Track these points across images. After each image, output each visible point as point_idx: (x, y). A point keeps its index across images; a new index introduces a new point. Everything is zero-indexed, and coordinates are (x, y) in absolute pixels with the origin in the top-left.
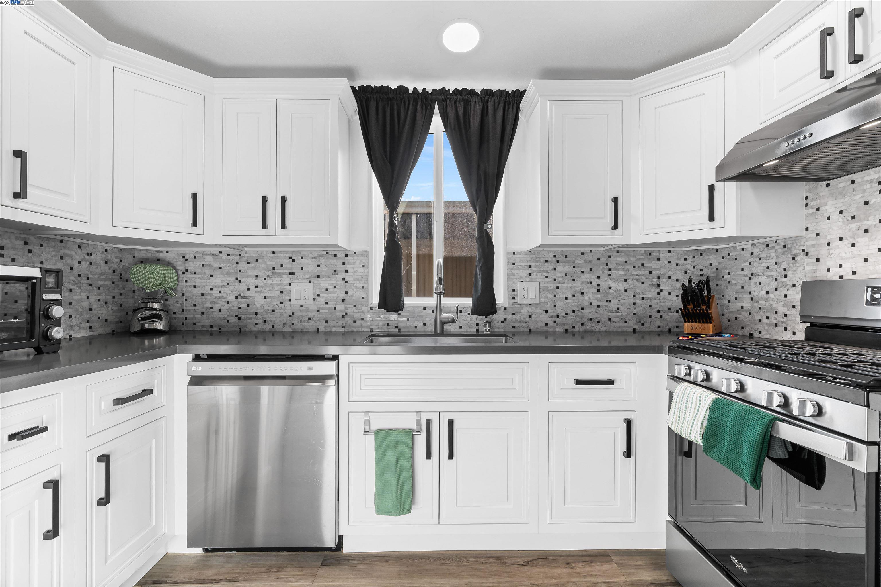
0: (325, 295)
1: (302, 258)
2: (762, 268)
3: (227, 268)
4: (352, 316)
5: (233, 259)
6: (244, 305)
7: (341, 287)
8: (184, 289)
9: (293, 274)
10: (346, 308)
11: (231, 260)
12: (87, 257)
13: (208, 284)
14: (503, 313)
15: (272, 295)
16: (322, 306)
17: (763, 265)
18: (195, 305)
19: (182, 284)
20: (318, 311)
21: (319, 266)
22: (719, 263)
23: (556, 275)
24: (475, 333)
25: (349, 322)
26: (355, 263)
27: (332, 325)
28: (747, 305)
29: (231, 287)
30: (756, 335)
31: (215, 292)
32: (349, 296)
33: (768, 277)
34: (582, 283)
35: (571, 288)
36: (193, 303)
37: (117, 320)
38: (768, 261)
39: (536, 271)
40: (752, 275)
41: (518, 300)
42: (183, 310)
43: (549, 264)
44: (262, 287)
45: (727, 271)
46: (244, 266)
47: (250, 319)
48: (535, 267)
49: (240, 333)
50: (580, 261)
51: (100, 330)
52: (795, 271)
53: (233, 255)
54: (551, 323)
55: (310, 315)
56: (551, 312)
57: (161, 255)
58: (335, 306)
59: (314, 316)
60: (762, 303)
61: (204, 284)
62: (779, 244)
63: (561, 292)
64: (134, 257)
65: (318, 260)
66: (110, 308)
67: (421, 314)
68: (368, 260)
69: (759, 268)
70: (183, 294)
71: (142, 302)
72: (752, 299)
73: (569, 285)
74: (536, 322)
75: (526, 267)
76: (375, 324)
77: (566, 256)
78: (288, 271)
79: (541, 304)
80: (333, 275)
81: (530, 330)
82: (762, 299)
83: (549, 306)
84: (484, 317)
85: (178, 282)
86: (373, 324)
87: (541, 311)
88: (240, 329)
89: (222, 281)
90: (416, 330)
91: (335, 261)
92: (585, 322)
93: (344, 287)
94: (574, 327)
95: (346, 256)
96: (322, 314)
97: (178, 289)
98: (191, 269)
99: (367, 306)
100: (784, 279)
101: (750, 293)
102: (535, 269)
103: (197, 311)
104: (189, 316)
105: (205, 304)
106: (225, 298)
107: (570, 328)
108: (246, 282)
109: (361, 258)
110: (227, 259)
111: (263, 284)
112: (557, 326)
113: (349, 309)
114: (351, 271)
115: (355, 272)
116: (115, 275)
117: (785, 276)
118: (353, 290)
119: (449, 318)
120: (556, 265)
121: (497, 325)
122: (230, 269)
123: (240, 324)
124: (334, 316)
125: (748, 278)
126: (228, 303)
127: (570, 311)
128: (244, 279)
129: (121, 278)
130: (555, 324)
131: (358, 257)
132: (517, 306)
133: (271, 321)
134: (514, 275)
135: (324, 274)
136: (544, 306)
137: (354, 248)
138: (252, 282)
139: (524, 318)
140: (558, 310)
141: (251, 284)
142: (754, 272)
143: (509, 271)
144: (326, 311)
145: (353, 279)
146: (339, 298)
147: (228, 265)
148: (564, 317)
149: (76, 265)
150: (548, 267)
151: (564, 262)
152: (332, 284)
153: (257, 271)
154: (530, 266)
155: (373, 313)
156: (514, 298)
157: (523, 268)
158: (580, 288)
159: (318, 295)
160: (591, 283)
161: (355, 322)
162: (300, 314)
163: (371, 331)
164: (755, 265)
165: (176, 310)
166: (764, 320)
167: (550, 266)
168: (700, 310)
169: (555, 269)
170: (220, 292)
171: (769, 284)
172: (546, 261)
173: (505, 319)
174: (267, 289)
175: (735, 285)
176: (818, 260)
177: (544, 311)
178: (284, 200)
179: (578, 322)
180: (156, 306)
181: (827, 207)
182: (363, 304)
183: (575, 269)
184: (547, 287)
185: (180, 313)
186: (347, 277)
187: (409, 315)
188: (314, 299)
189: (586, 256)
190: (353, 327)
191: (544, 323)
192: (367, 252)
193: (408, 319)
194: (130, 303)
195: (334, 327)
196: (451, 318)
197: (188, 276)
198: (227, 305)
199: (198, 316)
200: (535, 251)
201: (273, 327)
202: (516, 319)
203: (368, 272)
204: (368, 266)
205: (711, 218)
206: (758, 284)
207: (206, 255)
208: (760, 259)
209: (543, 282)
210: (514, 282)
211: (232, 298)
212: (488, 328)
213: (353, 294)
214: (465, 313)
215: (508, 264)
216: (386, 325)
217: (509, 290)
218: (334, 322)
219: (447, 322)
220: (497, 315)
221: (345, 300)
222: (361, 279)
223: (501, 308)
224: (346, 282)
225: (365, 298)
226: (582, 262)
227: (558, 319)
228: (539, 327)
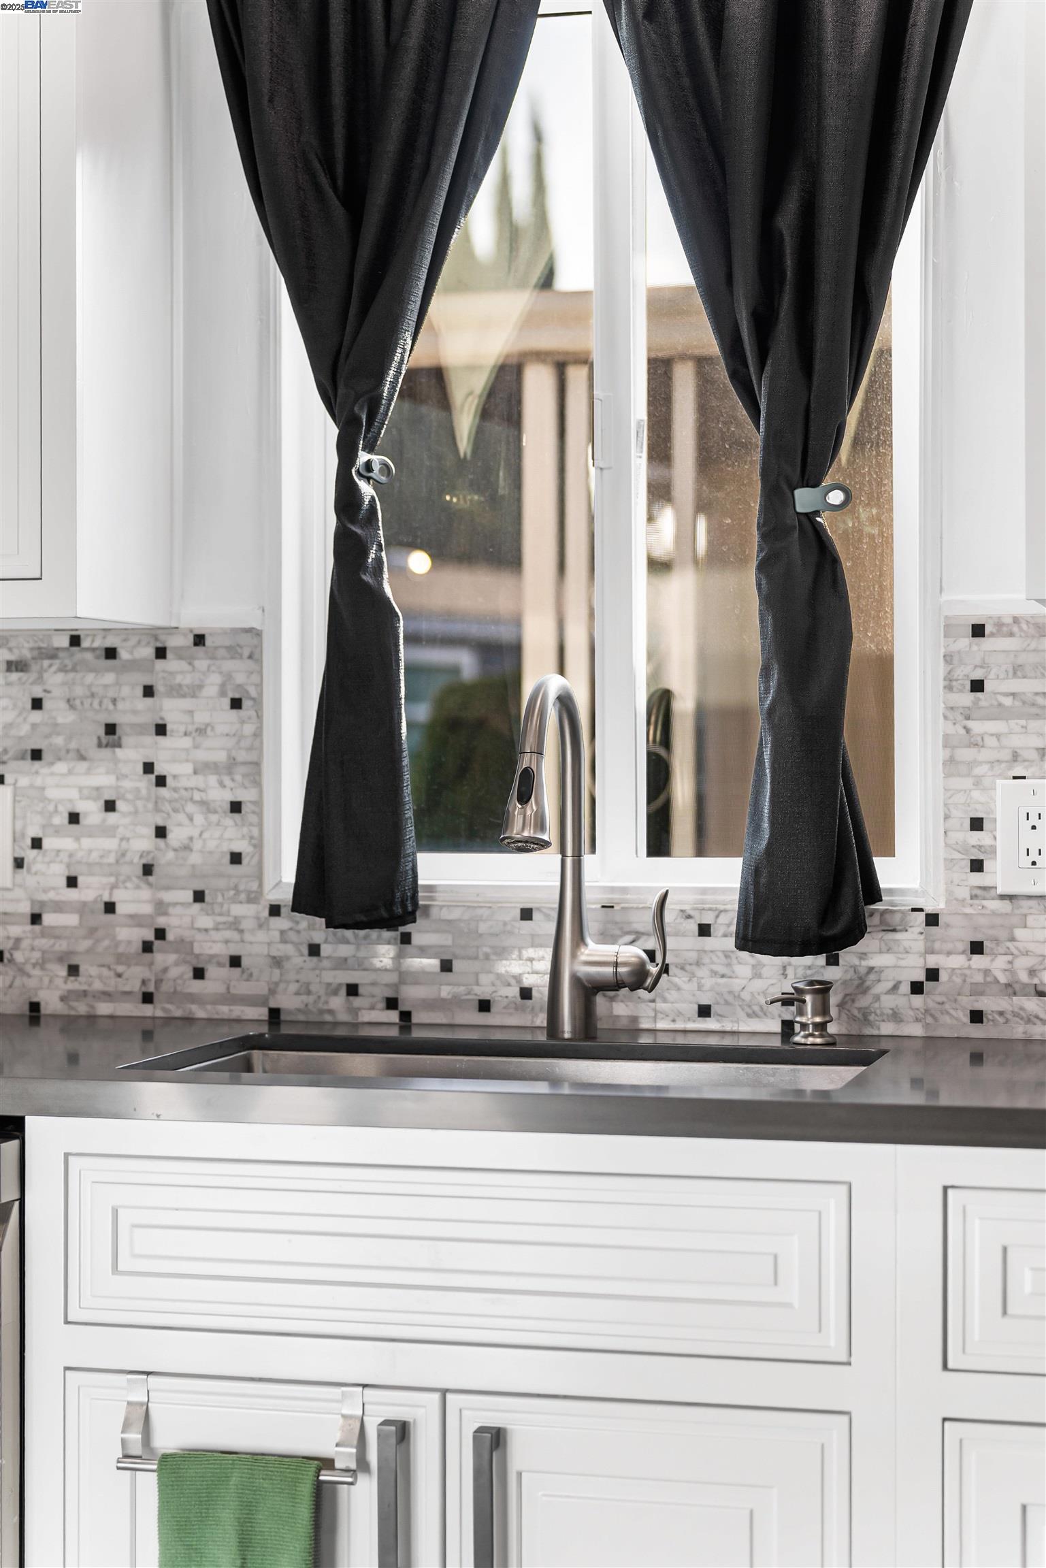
0: (66, 843)
4: (184, 946)
7: (140, 804)
10: (161, 907)
14: (920, 946)
16: (51, 895)
20: (36, 918)
21: (37, 704)
24: (776, 1043)
25: (174, 972)
26: (200, 687)
27: (98, 986)
32: (175, 850)
41: (998, 875)
58: (111, 894)
59: (18, 940)
65: (32, 676)
67: (511, 941)
68: (261, 673)
75: (1041, 701)
76: (293, 987)
80: (100, 745)
84: (821, 959)
86: (282, 986)
90: (482, 1019)
91: (109, 678)
93: (150, 806)
95: (161, 653)
96: (53, 933)
99: (254, 898)
109: (229, 665)
113: (171, 910)
114: (182, 729)
115: (201, 731)
118: (191, 819)
119: (616, 964)
121: (888, 1002)
124: (106, 943)
131: (213, 658)
132: (995, 905)
134: (976, 742)
135: (59, 740)
137: (194, 617)
139: (1032, 972)
143: (950, 724)
144: (72, 920)
145: (188, 768)
146: (127, 858)
152: (98, 789)
155: (282, 932)
156: (977, 866)
157: (1025, 708)
159: (36, 843)
161: (199, 974)
163: (275, 1013)
173: (933, 974)
182: (236, 888)
186: (166, 755)
187: (449, 942)
188: (19, 863)
190: (193, 998)
192: (256, 633)
193: (446, 966)
195: (107, 996)
196: (625, 964)
202: (986, 972)
203: (258, 734)
204: (258, 702)
210: (978, 782)
212: (818, 1020)
213: (191, 839)
214: (724, 940)
215: (949, 688)
216: (343, 991)
217: (951, 822)
218: (105, 971)
219: (616, 985)
220: (889, 950)
221: (156, 870)
222: (231, 766)
223: (902, 912)
224: (161, 781)
225: (245, 860)
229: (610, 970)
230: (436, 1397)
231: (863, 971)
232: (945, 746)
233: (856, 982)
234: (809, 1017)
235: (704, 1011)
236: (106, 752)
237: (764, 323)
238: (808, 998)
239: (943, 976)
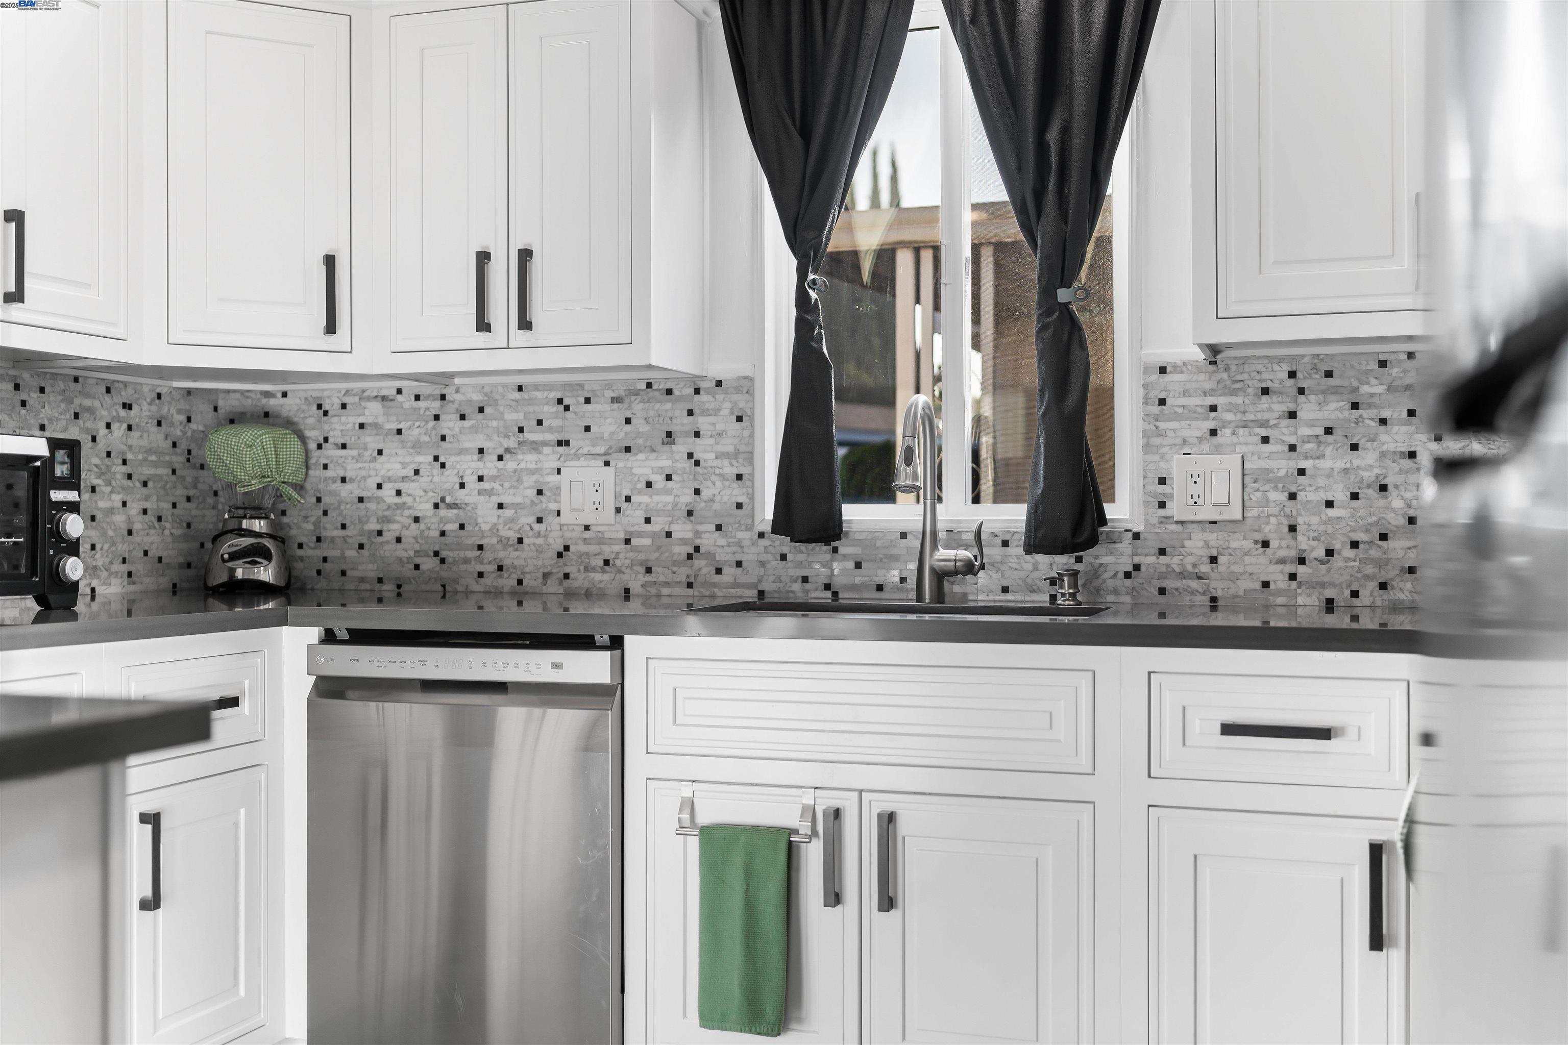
0: (644, 499)
1: (588, 401)
3: (413, 433)
4: (710, 556)
5: (427, 409)
6: (452, 527)
7: (685, 476)
8: (321, 486)
9: (567, 443)
10: (698, 534)
11: (422, 412)
12: (123, 413)
13: (372, 473)
14: (1129, 551)
15: (518, 500)
16: (636, 528)
18: (344, 526)
19: (316, 473)
20: (628, 541)
21: (628, 421)
23: (1295, 433)
24: (1048, 605)
25: (705, 571)
26: (719, 410)
27: (662, 578)
29: (424, 479)
31: (388, 493)
32: (705, 502)
34: (1383, 455)
35: (1346, 471)
36: (340, 520)
37: (181, 560)
39: (1230, 422)
41: (1175, 510)
42: (319, 539)
43: (1275, 398)
44: (494, 478)
46: (451, 424)
47: (467, 561)
48: (1228, 410)
49: (444, 597)
50: (1374, 388)
51: (147, 580)
53: (428, 397)
54: (1279, 581)
55: (608, 551)
56: (1280, 547)
57: (272, 402)
58: (669, 527)
59: (618, 554)
61: (363, 473)
63: (1311, 485)
64: (216, 409)
65: (625, 405)
66: (167, 532)
67: (895, 551)
68: (753, 401)
70: (319, 500)
71: (231, 517)
73: (1340, 464)
74: (1234, 578)
75: (1199, 410)
76: (772, 578)
77: (1329, 374)
78: (553, 437)
79: (1249, 521)
80: (663, 444)
81: (1214, 599)
83: (1273, 529)
84: (1073, 558)
85: (307, 468)
86: (765, 577)
87: (1248, 544)
88: (444, 586)
89: (404, 465)
90: (879, 595)
91: (668, 406)
92: (1392, 580)
93: (691, 477)
94: (1355, 594)
95: (697, 391)
96: (637, 549)
97: (308, 486)
98: (336, 437)
99: (749, 528)
102: (1229, 416)
103: (349, 540)
104: (332, 553)
105: (367, 522)
106: (409, 508)
107: (1341, 596)
108: (458, 466)
109: (735, 397)
110: (415, 409)
111: (494, 472)
112: (1299, 591)
113: (703, 536)
114: (709, 433)
115: (720, 435)
116: (176, 454)
118: (714, 485)
120: (1296, 401)
121: (1111, 583)
122: (420, 434)
123: (444, 574)
124: (667, 554)
126: (417, 520)
127: (1343, 543)
128: (453, 459)
129: (188, 460)
130: (1294, 584)
131: (727, 393)
132: (1173, 527)
133: (515, 567)
134: (1162, 435)
135: (640, 441)
136: (1256, 528)
137: (716, 371)
138: (469, 466)
139: (1195, 565)
140: (1303, 541)
141: (469, 472)
143: (1146, 424)
144: (647, 542)
145: (713, 456)
146: (679, 507)
147: (417, 424)
148: (1322, 562)
149: (103, 431)
150: (1270, 410)
151: (1323, 392)
152: (662, 468)
153: (481, 436)
154: (1213, 408)
155: (765, 547)
156: (1162, 505)
157: (1190, 414)
158: (1376, 471)
159: (628, 499)
160: (1412, 455)
162: (583, 548)
163: (761, 593)
165: (303, 539)
167: (1278, 406)
169: (1293, 415)
170: (399, 493)
172: (1265, 391)
173: (1137, 567)
174: (506, 485)
177: (1256, 542)
178: (525, 255)
179: (1367, 577)
180: (258, 525)
182: (739, 523)
183: (1360, 412)
184: (1268, 471)
185: (312, 545)
186: (700, 448)
187: (860, 552)
188: (618, 510)
189: (1395, 371)
190: (715, 585)
191: (1258, 579)
192: (750, 379)
193: (858, 565)
194: (208, 522)
195: (667, 584)
196: (960, 561)
197: (330, 451)
198: (414, 526)
199: (351, 553)
200: (1229, 362)
201: (520, 582)
202: (1168, 566)
203: (752, 436)
204: (751, 418)
207: (369, 399)
209: (1253, 454)
210: (1163, 457)
211: (424, 508)
212: (1071, 591)
213: (714, 495)
214: (1017, 549)
215: (1146, 403)
216: (800, 580)
217: (1147, 480)
218: (666, 570)
219: (956, 572)
220: (1111, 554)
221: (694, 513)
222: (736, 455)
223: (1119, 532)
224: (697, 463)
225: (744, 507)
226: (1381, 389)
227: (1301, 570)
228: (1241, 593)
229: (952, 564)
230: (856, 794)
231: (1096, 565)
232: (1143, 437)
233: (1092, 572)
234: (1066, 590)
235: (1005, 590)
236: (667, 447)
237: (1039, 194)
238: (1066, 579)
239: (1143, 568)
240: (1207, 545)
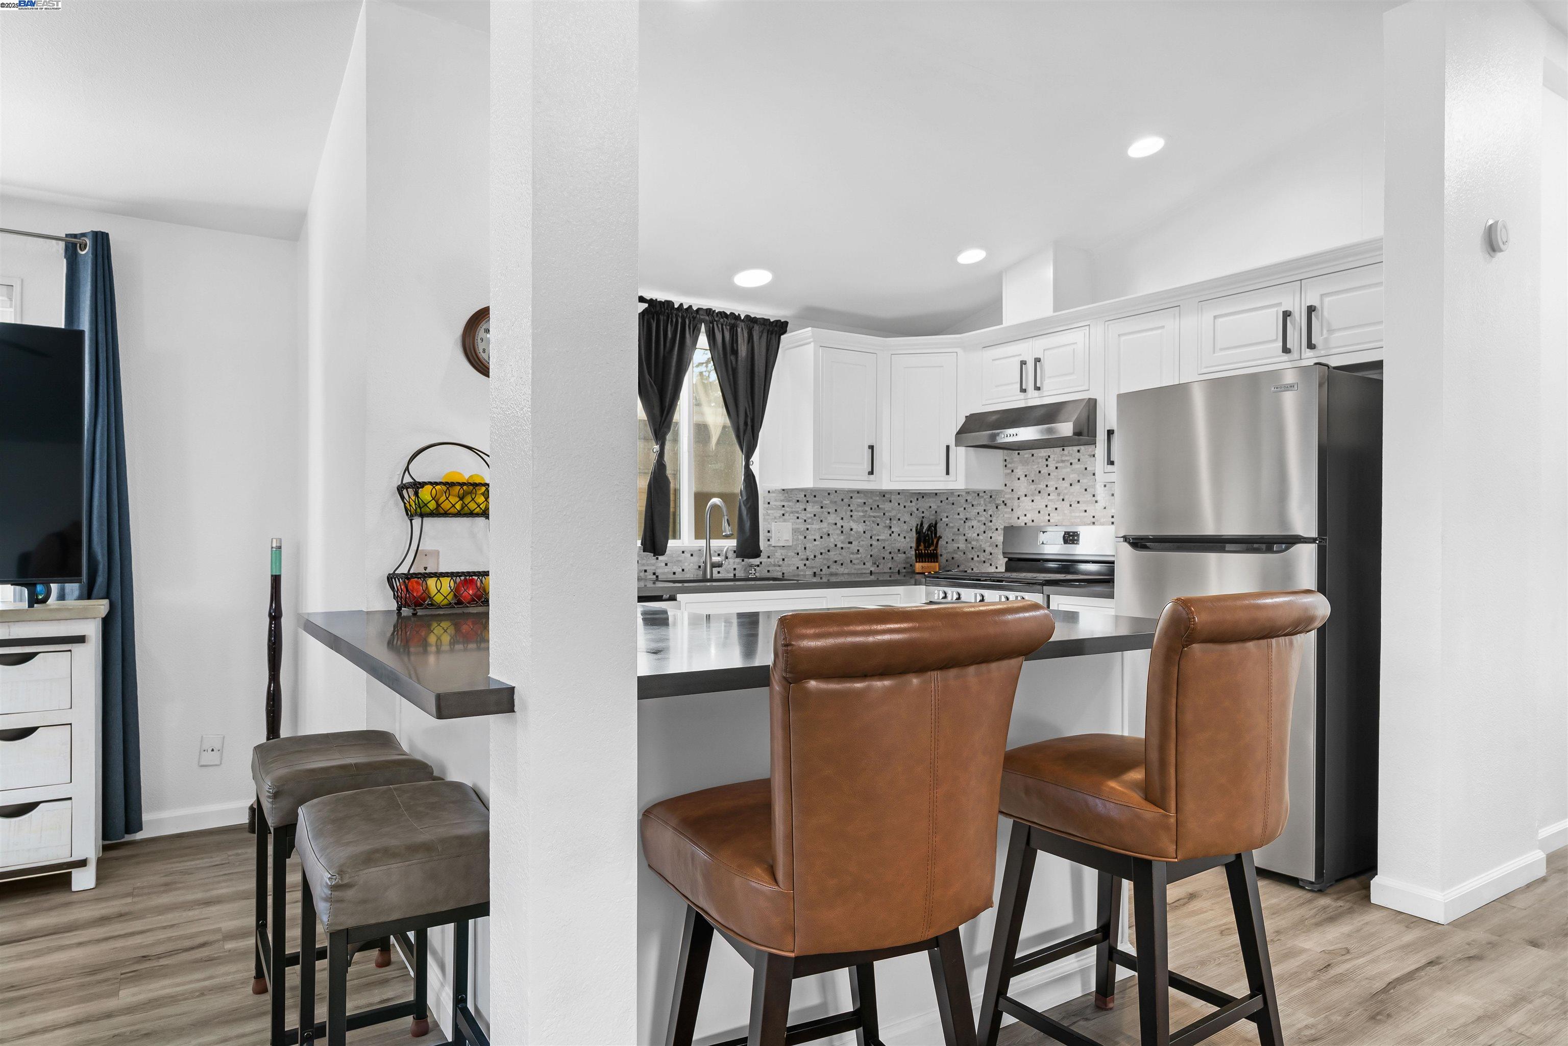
2: (974, 514)
14: (765, 557)
17: (975, 511)
22: (938, 507)
23: (806, 516)
24: (733, 578)
28: (962, 546)
30: (969, 571)
33: (979, 521)
34: (829, 524)
35: (819, 529)
38: (979, 508)
39: (789, 511)
40: (966, 519)
41: (773, 542)
45: (945, 515)
52: (997, 517)
54: (801, 567)
56: (802, 555)
60: (974, 543)
62: (987, 495)
63: (810, 534)
67: (680, 559)
69: (972, 514)
72: (966, 540)
73: (817, 527)
74: (789, 565)
75: (779, 506)
77: (815, 496)
79: (794, 546)
81: (783, 574)
82: (974, 540)
83: (800, 549)
87: (793, 554)
90: (674, 576)
92: (830, 565)
94: (821, 570)
100: (990, 524)
101: (964, 535)
102: (788, 509)
107: (817, 571)
112: (807, 569)
117: (991, 521)
120: (806, 506)
125: (963, 522)
127: (818, 553)
130: (805, 567)
132: (772, 548)
134: (768, 515)
136: (796, 548)
139: (778, 562)
140: (808, 553)
142: (968, 516)
143: (764, 511)
148: (813, 560)
150: (799, 507)
151: (813, 502)
154: (783, 506)
156: (769, 540)
157: (777, 508)
158: (827, 529)
160: (836, 524)
164: (968, 511)
166: (976, 558)
167: (801, 506)
168: (928, 551)
169: (805, 510)
171: (979, 527)
172: (798, 501)
173: (761, 563)
175: (953, 527)
176: (1012, 510)
177: (795, 553)
179: (825, 564)
181: (1018, 471)
183: (823, 509)
184: (798, 528)
187: (667, 559)
189: (832, 496)
191: (796, 566)
202: (770, 562)
205: (948, 473)
206: (971, 527)
208: (973, 506)
209: (794, 522)
210: (769, 523)
214: (733, 557)
215: (764, 503)
216: (643, 572)
219: (716, 566)
223: (764, 550)
226: (828, 502)
227: (807, 562)
228: (791, 571)
229: (716, 563)
239: (763, 563)
240: (782, 555)
